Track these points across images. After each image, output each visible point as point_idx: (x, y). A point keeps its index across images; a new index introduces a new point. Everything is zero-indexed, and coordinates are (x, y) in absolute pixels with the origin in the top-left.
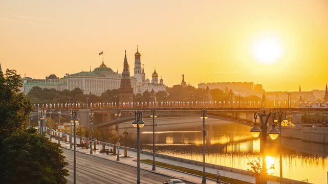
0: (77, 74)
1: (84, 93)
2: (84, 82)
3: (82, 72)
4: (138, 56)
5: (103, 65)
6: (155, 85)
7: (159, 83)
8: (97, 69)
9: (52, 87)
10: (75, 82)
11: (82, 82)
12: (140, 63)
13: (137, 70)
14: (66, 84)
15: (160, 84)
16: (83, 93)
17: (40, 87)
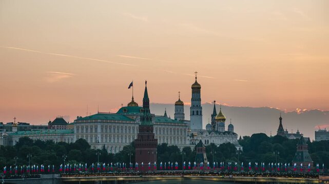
0: (90, 117)
1: (92, 148)
2: (99, 130)
3: (99, 114)
4: (196, 89)
5: (133, 102)
6: (220, 133)
7: (226, 129)
8: (123, 110)
9: (49, 138)
10: (87, 129)
11: (96, 129)
12: (200, 100)
13: (195, 110)
14: (73, 133)
15: (228, 132)
16: (90, 146)
17: (31, 138)
